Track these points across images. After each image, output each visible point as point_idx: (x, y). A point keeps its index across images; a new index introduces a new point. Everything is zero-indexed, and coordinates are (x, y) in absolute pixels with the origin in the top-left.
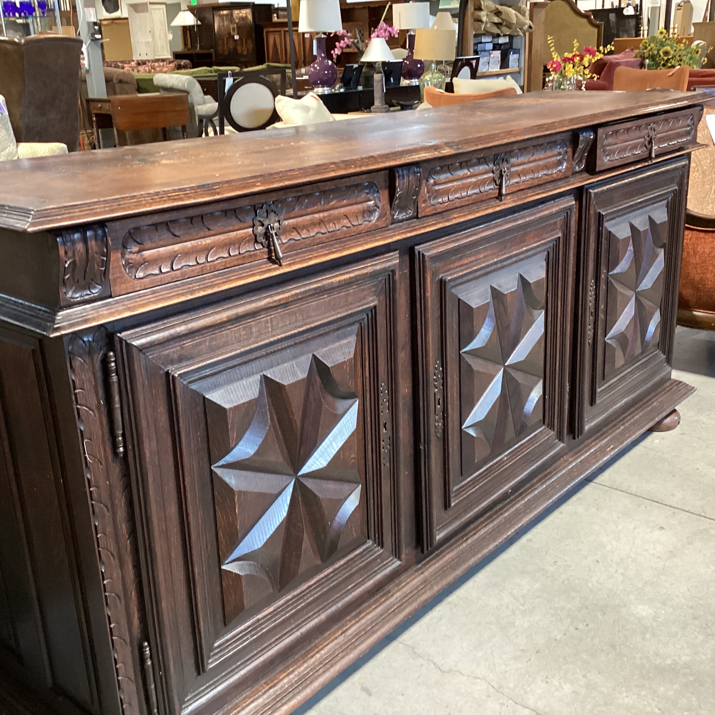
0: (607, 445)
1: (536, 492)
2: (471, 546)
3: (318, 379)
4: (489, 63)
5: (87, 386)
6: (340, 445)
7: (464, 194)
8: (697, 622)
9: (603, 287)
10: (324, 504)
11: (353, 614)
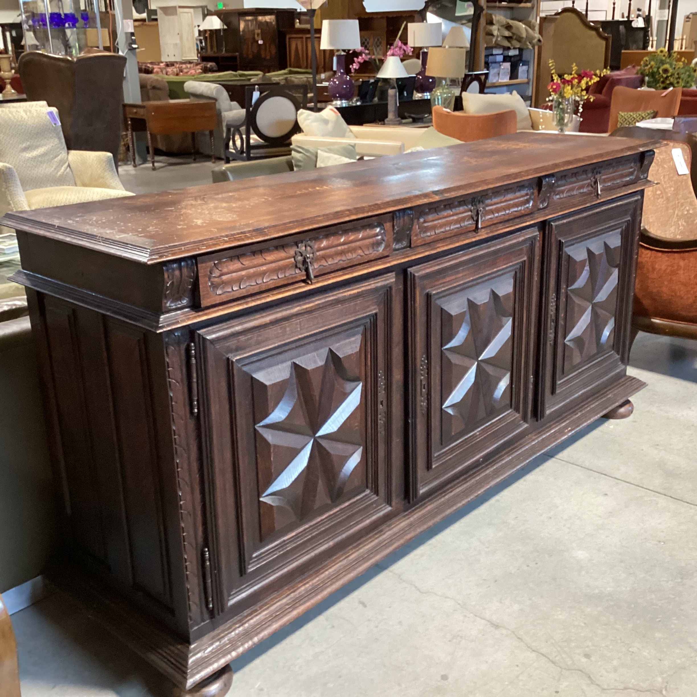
0: (566, 427)
1: (503, 462)
2: (449, 500)
3: (332, 365)
4: (499, 74)
5: (176, 366)
6: (347, 415)
7: (448, 228)
8: (623, 565)
9: (563, 299)
10: (334, 459)
11: (355, 545)
